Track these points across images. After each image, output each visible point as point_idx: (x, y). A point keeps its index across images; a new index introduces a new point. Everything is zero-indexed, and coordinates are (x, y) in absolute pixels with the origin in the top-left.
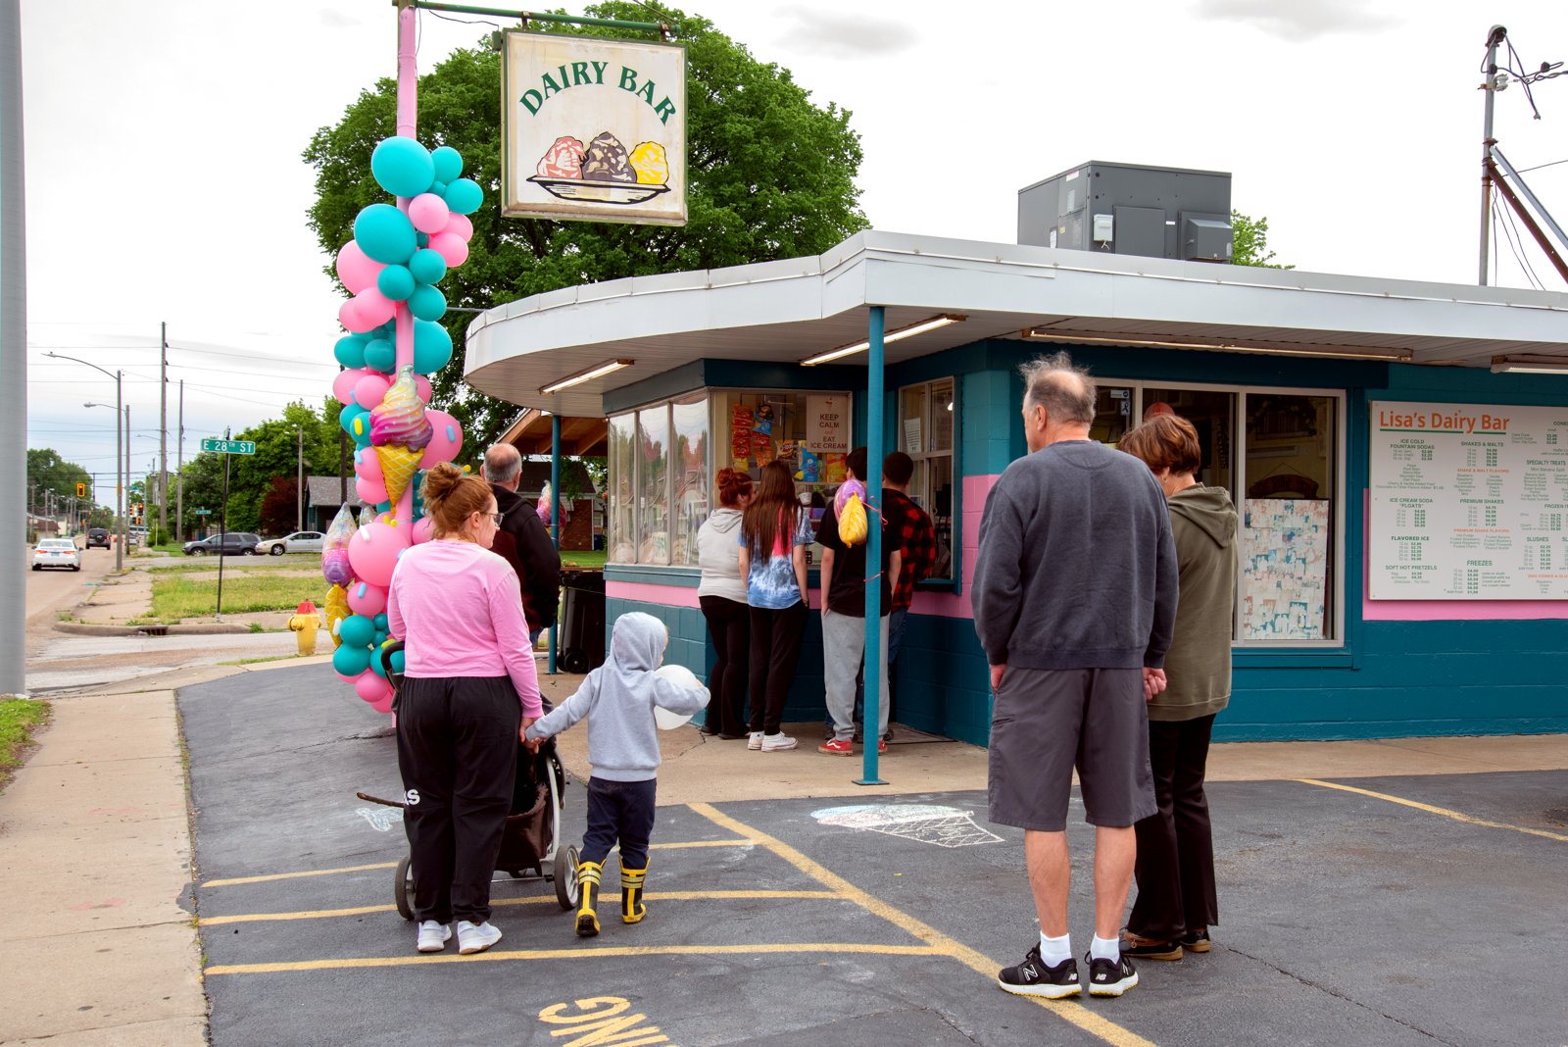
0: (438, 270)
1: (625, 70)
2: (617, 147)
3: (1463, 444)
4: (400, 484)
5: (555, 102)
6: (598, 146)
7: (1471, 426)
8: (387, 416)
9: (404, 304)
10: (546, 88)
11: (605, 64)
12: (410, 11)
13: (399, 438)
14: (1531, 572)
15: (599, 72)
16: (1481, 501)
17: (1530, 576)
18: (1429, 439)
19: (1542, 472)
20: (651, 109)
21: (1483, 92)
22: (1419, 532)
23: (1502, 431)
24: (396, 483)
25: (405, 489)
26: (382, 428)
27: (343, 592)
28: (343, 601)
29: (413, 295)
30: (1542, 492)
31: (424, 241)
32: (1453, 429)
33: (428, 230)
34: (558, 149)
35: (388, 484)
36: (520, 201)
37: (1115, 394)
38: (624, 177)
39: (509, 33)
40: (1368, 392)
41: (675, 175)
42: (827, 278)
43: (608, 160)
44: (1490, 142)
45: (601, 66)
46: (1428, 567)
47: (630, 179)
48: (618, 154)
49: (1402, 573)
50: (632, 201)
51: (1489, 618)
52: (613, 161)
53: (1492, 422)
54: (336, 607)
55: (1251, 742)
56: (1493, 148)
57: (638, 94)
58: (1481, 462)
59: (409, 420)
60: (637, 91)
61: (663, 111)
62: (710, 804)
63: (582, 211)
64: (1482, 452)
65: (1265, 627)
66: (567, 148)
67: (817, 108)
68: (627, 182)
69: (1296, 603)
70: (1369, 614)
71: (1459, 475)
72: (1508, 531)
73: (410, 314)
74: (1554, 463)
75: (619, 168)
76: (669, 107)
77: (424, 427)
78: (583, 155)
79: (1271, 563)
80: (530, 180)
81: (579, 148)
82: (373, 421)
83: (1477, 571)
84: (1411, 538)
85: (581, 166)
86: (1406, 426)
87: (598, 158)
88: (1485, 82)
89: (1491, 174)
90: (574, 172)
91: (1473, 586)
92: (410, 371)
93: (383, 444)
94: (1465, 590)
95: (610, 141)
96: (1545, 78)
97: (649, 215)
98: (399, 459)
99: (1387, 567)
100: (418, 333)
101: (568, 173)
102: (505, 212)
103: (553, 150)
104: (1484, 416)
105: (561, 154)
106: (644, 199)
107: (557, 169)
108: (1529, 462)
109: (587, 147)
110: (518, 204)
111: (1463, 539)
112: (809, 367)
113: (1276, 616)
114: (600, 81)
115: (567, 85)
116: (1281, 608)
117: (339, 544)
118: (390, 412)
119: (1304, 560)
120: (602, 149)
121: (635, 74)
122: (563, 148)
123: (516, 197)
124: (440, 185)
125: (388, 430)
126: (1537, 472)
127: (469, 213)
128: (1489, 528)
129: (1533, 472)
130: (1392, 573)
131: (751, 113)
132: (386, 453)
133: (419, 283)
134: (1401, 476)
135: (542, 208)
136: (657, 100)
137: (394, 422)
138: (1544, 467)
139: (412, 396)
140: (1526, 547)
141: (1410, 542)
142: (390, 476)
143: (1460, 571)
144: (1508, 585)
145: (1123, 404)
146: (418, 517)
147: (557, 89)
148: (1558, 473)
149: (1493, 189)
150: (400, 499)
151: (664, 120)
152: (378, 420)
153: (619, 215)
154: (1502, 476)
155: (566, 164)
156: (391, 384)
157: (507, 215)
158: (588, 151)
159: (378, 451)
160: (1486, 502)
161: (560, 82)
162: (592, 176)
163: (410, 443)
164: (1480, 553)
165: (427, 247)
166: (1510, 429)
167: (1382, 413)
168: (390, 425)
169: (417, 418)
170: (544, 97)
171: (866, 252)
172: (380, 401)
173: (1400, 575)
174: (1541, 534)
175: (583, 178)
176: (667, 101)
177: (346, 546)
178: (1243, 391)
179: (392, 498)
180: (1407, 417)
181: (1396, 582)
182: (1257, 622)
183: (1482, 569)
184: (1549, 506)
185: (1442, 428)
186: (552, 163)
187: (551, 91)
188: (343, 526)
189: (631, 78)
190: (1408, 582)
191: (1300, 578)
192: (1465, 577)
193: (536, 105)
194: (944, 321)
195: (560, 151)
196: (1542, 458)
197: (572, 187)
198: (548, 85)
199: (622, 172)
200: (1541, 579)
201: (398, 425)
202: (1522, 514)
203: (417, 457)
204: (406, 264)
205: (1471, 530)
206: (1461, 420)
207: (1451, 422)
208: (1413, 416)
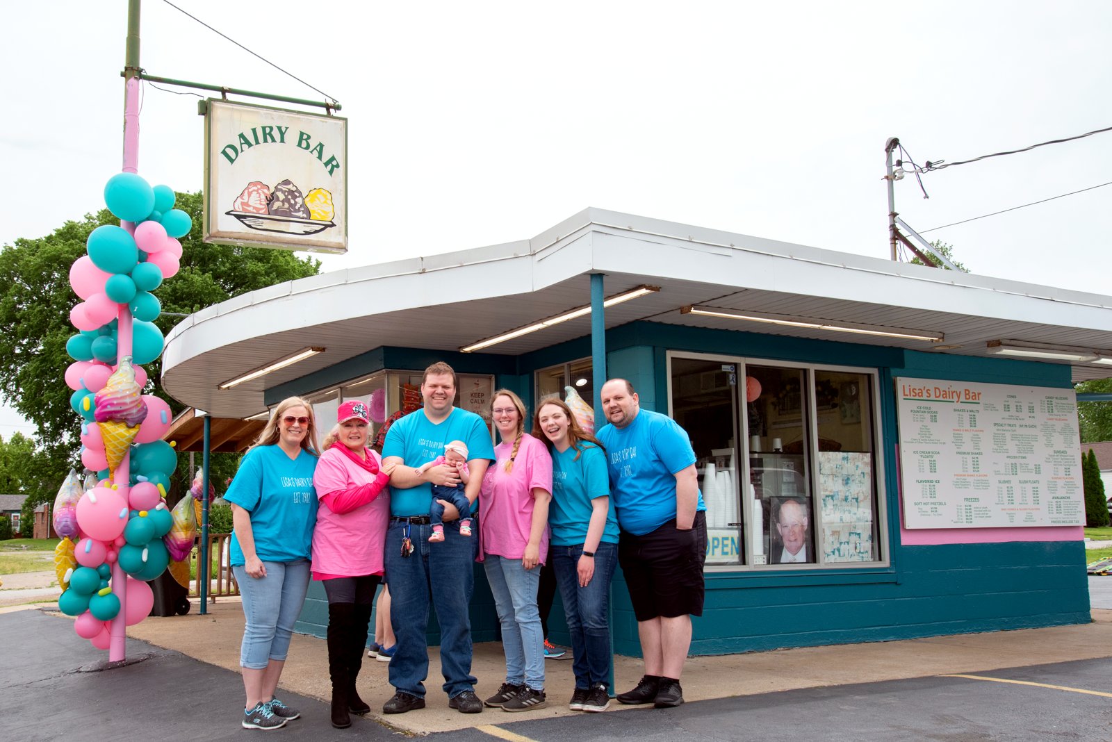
0: (156, 279)
1: (302, 134)
2: (295, 191)
3: (955, 410)
4: (118, 454)
5: (248, 154)
6: (281, 190)
7: (959, 398)
8: (109, 397)
9: (125, 306)
10: (241, 144)
11: (287, 128)
12: (135, 81)
13: (119, 415)
14: (1003, 507)
15: (282, 134)
16: (969, 453)
17: (1003, 509)
18: (935, 406)
19: (1003, 432)
20: (321, 164)
21: (886, 181)
22: (933, 477)
23: (977, 401)
24: (115, 453)
25: (122, 459)
26: (105, 407)
27: (71, 545)
28: (71, 552)
29: (134, 300)
30: (1005, 447)
31: (143, 257)
32: (948, 399)
33: (147, 250)
34: (250, 190)
35: (108, 453)
36: (220, 230)
37: (725, 368)
38: (300, 214)
39: (213, 102)
40: (893, 371)
41: (340, 214)
42: (538, 257)
43: (288, 201)
44: (894, 215)
45: (283, 130)
46: (941, 504)
47: (305, 216)
48: (296, 197)
49: (925, 508)
50: (307, 233)
51: (978, 542)
52: (292, 202)
53: (971, 395)
54: (65, 557)
55: (834, 645)
56: (896, 218)
57: (311, 152)
58: (967, 425)
59: (128, 400)
60: (311, 149)
61: (330, 166)
62: (495, 725)
63: (268, 240)
64: (966, 416)
65: (833, 553)
66: (257, 191)
67: (300, 259)
68: (303, 218)
69: (853, 533)
70: (906, 540)
71: (954, 434)
72: (986, 476)
73: (130, 315)
74: (1010, 425)
75: (297, 208)
76: (334, 163)
77: (140, 406)
78: (269, 196)
79: (836, 502)
80: (228, 213)
81: (266, 191)
82: (97, 402)
83: (970, 506)
84: (928, 481)
85: (268, 204)
86: (919, 396)
87: (281, 199)
88: (886, 175)
89: (896, 236)
90: (262, 209)
91: (969, 519)
92: (129, 361)
93: (105, 420)
94: (965, 520)
95: (290, 187)
96: (936, 168)
97: (319, 244)
98: (119, 433)
99: (916, 504)
100: (136, 330)
101: (258, 209)
102: (207, 238)
103: (246, 191)
104: (966, 390)
105: (252, 195)
106: (316, 232)
107: (250, 206)
108: (995, 425)
109: (272, 190)
110: (219, 232)
111: (961, 482)
112: (466, 354)
113: (841, 543)
114: (282, 141)
115: (257, 142)
116: (844, 538)
117: (69, 504)
118: (112, 393)
119: (857, 499)
120: (283, 192)
121: (309, 137)
122: (254, 190)
123: (217, 227)
124: (158, 213)
125: (109, 409)
126: (1000, 432)
127: (180, 237)
128: (976, 473)
129: (998, 432)
130: (919, 509)
131: (260, 260)
132: (108, 428)
133: (139, 290)
134: (919, 434)
135: (236, 235)
136: (326, 158)
137: (115, 402)
138: (1004, 428)
139: (130, 381)
140: (998, 487)
141: (928, 484)
142: (110, 447)
143: (961, 506)
144: (990, 517)
145: (731, 376)
146: (134, 482)
147: (250, 145)
148: (1013, 433)
149: (898, 246)
150: (118, 466)
151: (331, 172)
152: (102, 400)
153: (296, 244)
154: (980, 434)
155: (256, 202)
156: (113, 372)
157: (208, 242)
158: (273, 193)
159: (101, 426)
160: (972, 453)
161: (252, 141)
162: (276, 212)
163: (128, 419)
164: (971, 492)
165: (146, 261)
166: (982, 400)
167: (904, 386)
168: (112, 405)
169: (134, 399)
170: (239, 150)
171: (592, 225)
172: (104, 385)
173: (923, 510)
174: (1007, 478)
175: (269, 214)
176: (333, 158)
177: (75, 505)
178: (812, 368)
179: (111, 466)
180: (919, 389)
181: (922, 515)
182: (829, 550)
183: (974, 504)
184: (1009, 457)
185: (941, 398)
186: (246, 201)
187: (245, 146)
188: (71, 489)
189: (306, 140)
190: (929, 515)
191: (855, 514)
192: (964, 511)
193: (233, 157)
194: (643, 291)
195: (251, 192)
196: (1002, 422)
197: (261, 220)
198: (243, 141)
199: (299, 211)
200: (1009, 512)
201: (118, 404)
202: (994, 463)
203: (133, 432)
204: (129, 274)
205: (965, 475)
206: (953, 393)
207: (946, 394)
208: (922, 389)
